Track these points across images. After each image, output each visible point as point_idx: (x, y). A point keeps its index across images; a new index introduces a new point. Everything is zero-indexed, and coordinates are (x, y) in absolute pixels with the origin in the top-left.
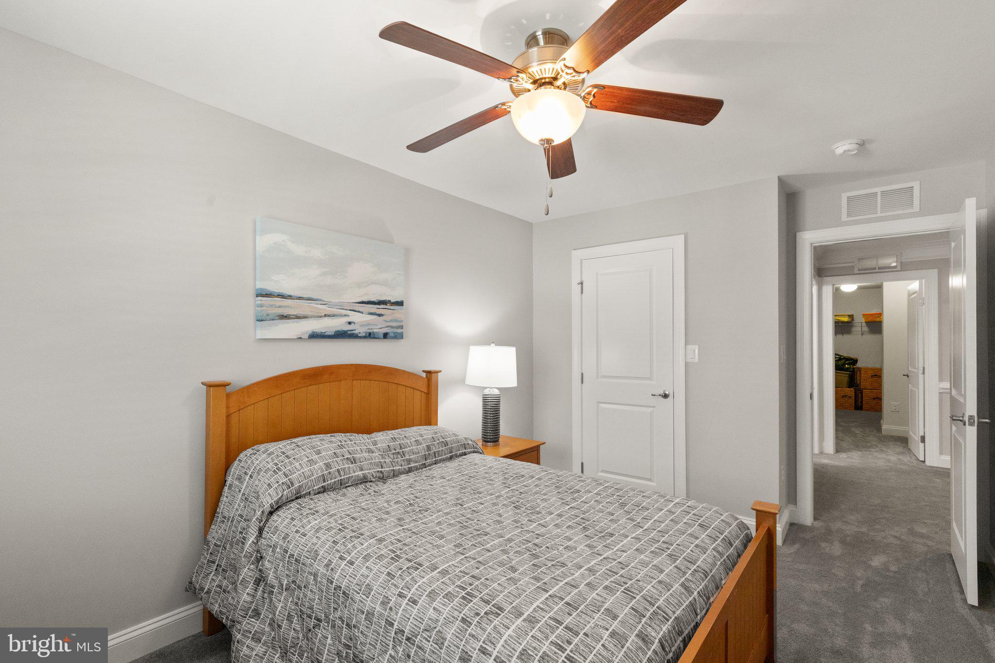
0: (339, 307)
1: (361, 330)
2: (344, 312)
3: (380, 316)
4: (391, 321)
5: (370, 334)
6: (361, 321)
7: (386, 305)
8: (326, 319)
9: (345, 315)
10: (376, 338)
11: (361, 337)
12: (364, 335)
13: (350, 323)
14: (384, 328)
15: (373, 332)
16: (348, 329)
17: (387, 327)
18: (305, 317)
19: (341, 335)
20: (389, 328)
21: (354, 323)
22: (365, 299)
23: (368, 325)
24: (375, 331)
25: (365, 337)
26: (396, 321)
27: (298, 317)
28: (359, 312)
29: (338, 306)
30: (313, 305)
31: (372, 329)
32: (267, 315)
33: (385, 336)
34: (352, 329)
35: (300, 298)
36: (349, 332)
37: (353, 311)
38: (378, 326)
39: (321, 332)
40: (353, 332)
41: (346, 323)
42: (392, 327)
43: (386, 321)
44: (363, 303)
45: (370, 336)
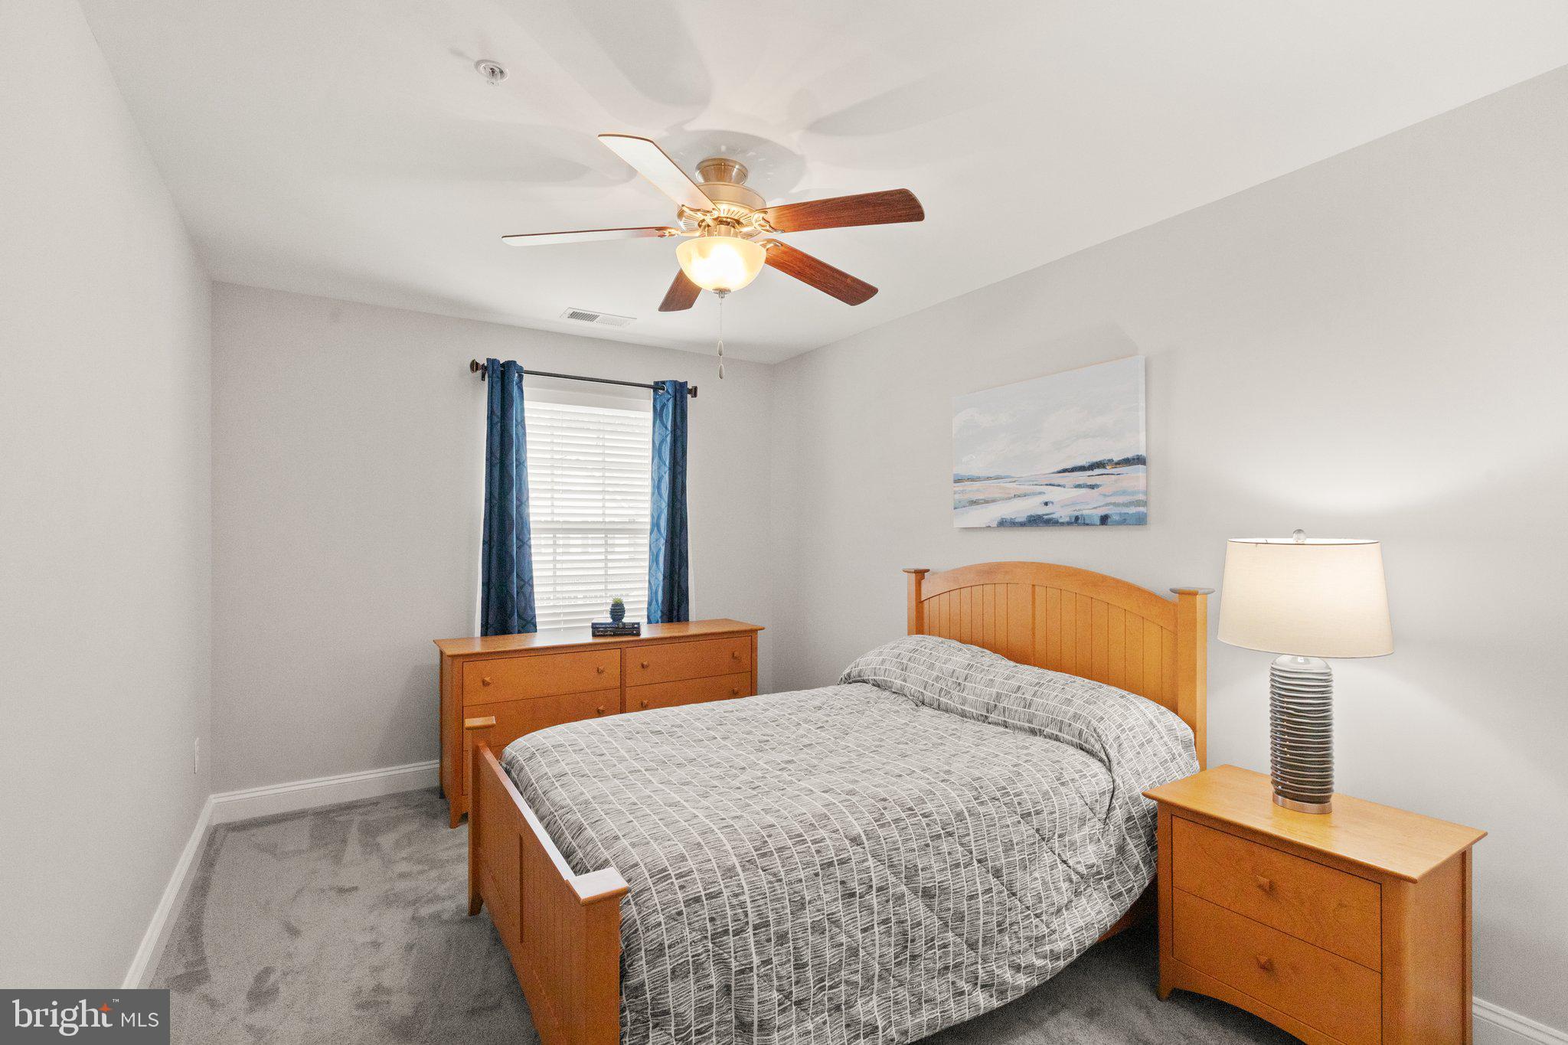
0: (1031, 483)
1: (1063, 514)
2: (1039, 489)
3: (1093, 488)
4: (1114, 494)
5: (1077, 518)
6: (1064, 499)
7: (1104, 467)
8: (1016, 500)
9: (1040, 493)
10: (1087, 525)
11: (1062, 524)
12: (1067, 519)
13: (1046, 504)
14: (1100, 507)
15: (1082, 515)
16: (1044, 513)
17: (1107, 505)
18: (994, 501)
19: (1036, 521)
20: (1111, 507)
21: (1052, 503)
22: (1069, 466)
23: (1073, 504)
24: (1085, 512)
25: (1069, 524)
26: (1124, 493)
27: (986, 502)
28: (1059, 486)
29: (1030, 481)
30: (1002, 484)
31: (1079, 510)
32: (960, 502)
33: (1104, 520)
34: (1047, 512)
35: (989, 478)
36: (1045, 517)
37: (1050, 485)
38: (1091, 505)
39: (1011, 519)
40: (1050, 516)
41: (1041, 503)
42: (1115, 504)
43: (1105, 495)
44: (1065, 471)
45: (1077, 521)
